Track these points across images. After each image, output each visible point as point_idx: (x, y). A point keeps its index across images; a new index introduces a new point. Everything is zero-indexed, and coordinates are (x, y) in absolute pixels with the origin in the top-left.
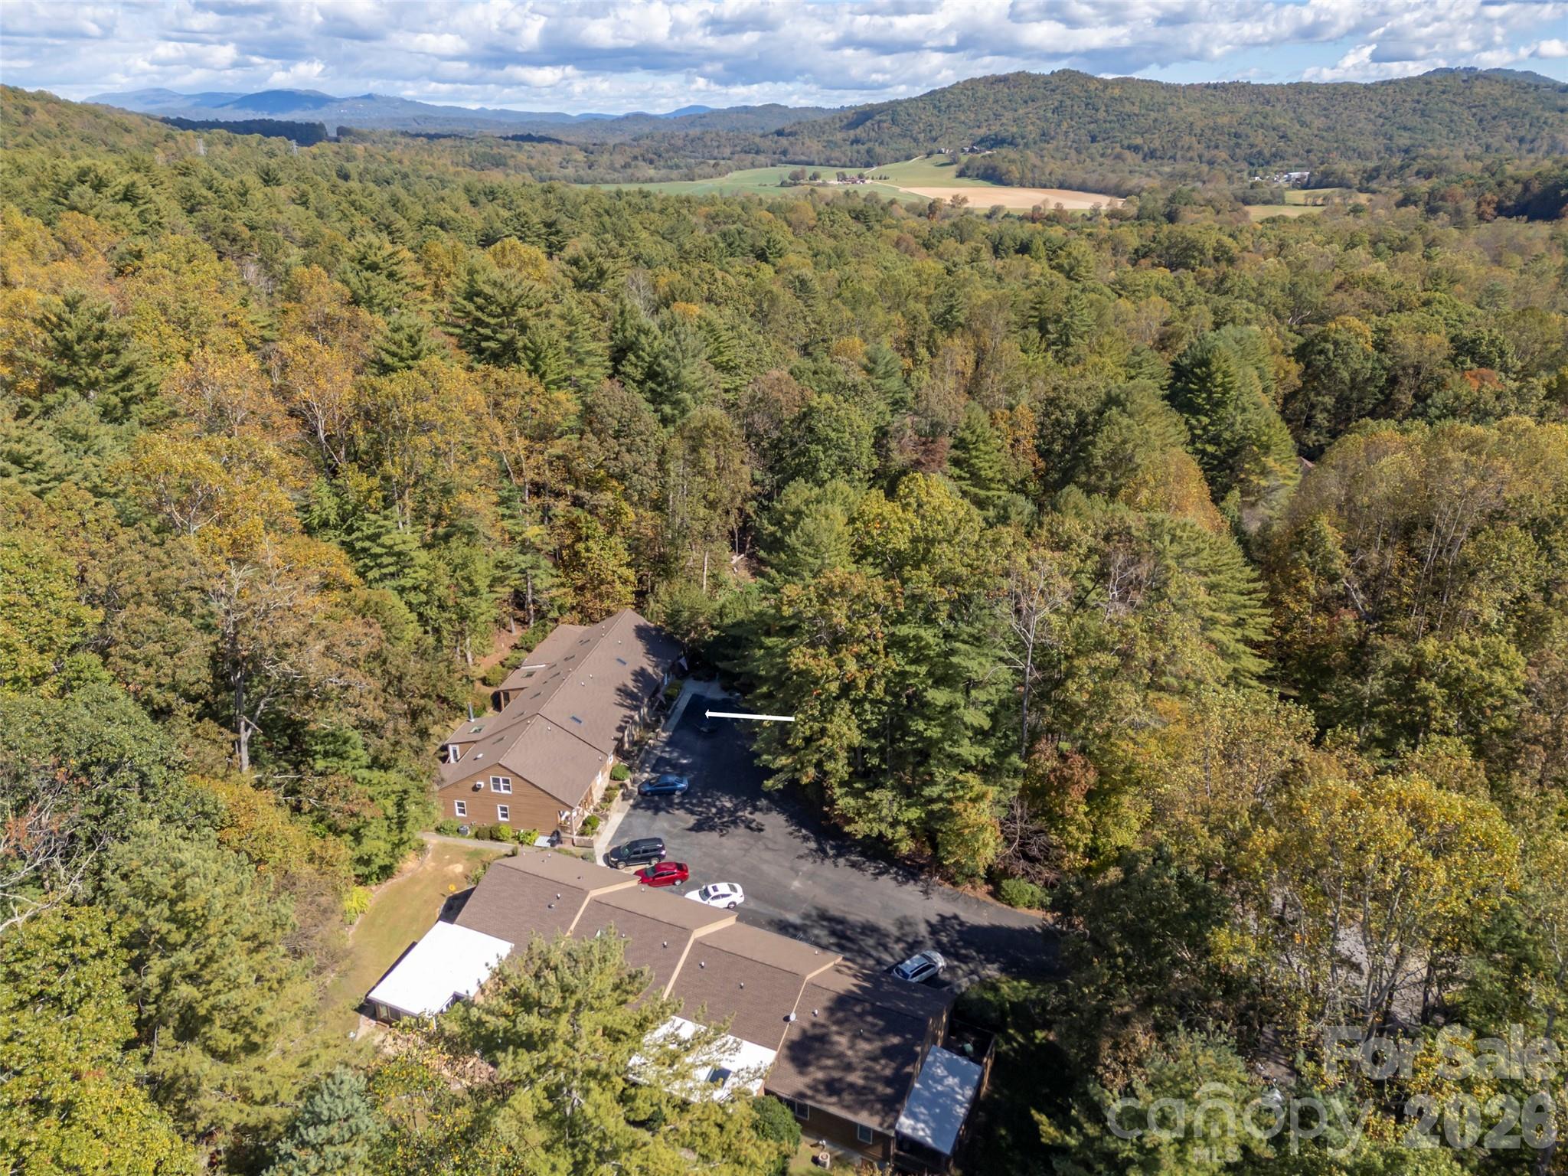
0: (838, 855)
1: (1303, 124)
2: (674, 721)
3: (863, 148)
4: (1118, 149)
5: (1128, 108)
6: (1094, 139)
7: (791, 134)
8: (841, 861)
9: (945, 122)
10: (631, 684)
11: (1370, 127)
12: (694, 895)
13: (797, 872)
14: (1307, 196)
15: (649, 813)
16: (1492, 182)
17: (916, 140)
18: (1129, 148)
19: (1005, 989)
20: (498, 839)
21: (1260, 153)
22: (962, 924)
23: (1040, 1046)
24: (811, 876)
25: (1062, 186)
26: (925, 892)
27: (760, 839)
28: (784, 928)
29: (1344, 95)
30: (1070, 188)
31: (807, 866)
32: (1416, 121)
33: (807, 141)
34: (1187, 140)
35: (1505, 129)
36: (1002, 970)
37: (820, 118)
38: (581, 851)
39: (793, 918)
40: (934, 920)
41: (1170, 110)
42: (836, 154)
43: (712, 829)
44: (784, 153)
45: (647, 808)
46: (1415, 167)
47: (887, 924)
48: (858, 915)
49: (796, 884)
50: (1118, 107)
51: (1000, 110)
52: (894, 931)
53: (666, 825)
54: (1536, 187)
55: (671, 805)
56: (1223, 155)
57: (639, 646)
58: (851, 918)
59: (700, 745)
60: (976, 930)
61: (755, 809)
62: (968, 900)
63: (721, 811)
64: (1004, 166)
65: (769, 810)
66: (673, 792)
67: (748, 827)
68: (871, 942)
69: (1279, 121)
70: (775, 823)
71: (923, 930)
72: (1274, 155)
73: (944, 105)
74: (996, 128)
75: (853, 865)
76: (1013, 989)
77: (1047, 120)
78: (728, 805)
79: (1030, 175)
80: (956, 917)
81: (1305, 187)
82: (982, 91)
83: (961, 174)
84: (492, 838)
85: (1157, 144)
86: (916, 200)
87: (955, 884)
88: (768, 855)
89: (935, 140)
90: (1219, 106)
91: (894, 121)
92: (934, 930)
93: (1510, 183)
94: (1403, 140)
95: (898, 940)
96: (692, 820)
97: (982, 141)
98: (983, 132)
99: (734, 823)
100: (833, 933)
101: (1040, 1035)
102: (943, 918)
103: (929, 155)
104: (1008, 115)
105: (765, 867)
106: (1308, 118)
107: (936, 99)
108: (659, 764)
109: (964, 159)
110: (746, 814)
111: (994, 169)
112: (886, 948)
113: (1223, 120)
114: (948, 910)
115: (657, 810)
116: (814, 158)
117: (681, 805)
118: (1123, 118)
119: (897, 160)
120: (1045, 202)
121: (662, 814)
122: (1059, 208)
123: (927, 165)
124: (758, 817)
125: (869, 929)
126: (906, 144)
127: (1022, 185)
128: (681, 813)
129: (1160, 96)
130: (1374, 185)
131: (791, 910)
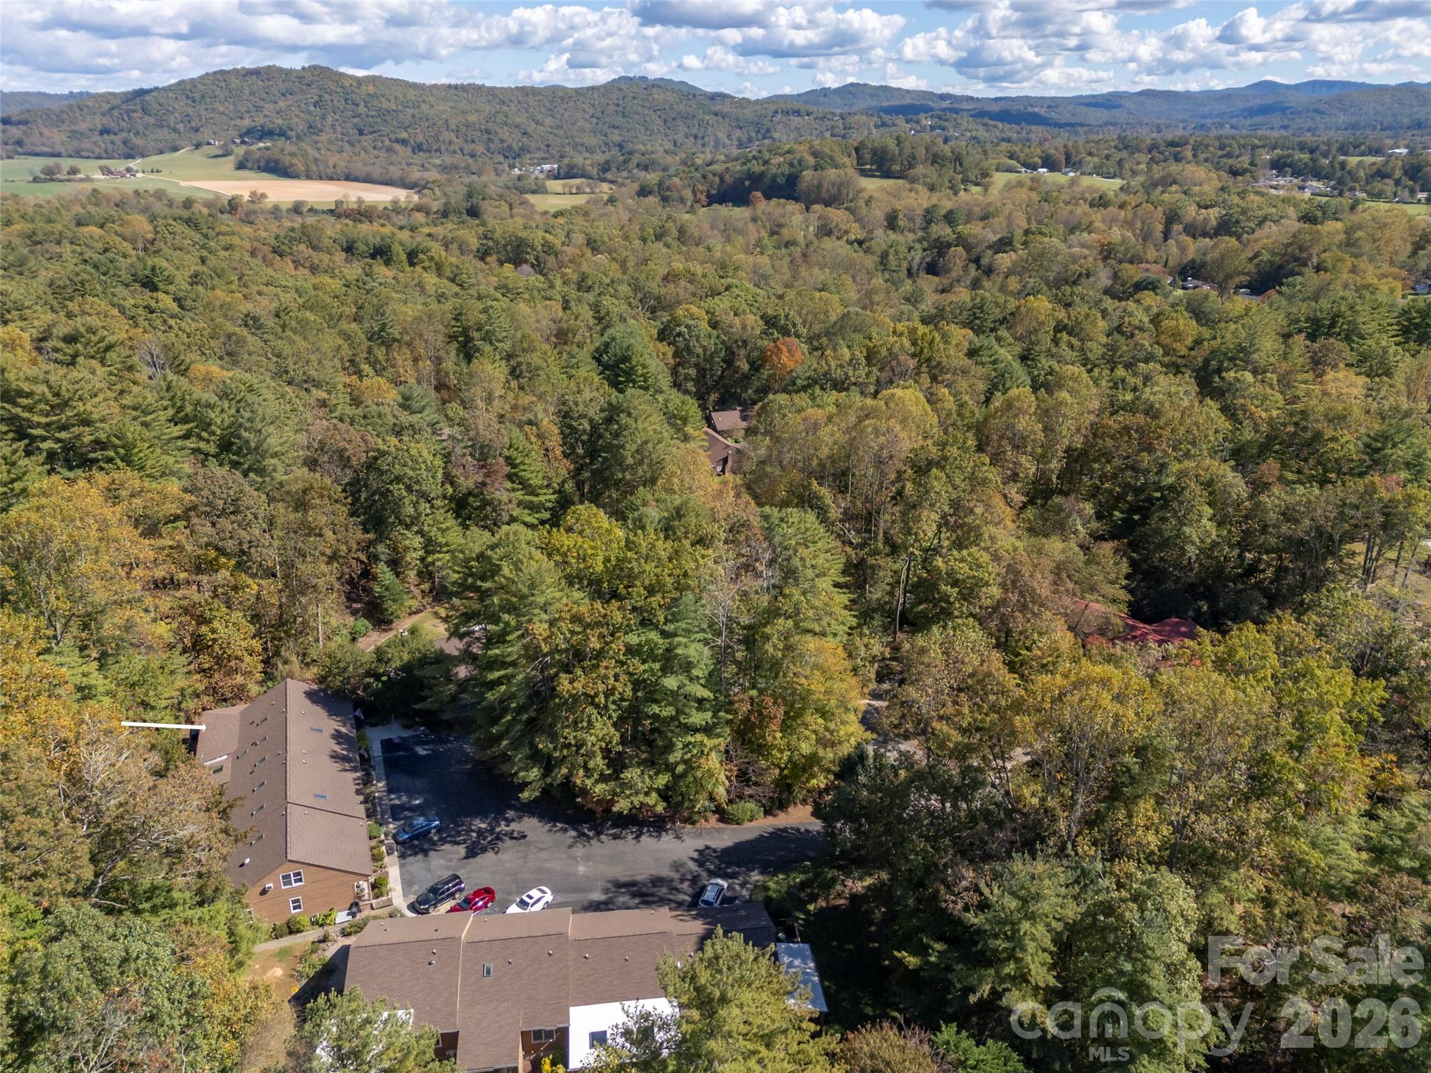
0: (598, 834)
1: (537, 122)
2: (380, 769)
3: (118, 139)
4: (387, 143)
5: (385, 105)
6: (361, 133)
7: (20, 123)
8: (603, 837)
9: (203, 113)
10: (337, 748)
11: (587, 126)
12: (514, 909)
13: (575, 859)
14: (564, 186)
15: (420, 857)
16: (698, 175)
17: (175, 130)
18: (397, 141)
19: (771, 885)
20: (299, 931)
21: (510, 147)
22: (715, 851)
23: (815, 915)
24: (588, 858)
25: (348, 178)
26: (678, 837)
27: (530, 843)
28: (596, 907)
29: (562, 99)
30: (356, 180)
31: (579, 851)
32: (619, 120)
33: (46, 132)
34: (446, 135)
35: (683, 128)
36: (762, 873)
37: (55, 106)
38: (386, 911)
39: (597, 896)
40: (695, 855)
41: (423, 106)
42: (86, 144)
43: (484, 850)
44: (19, 143)
45: (415, 854)
46: (635, 161)
47: (666, 872)
48: (642, 875)
49: (581, 869)
50: (376, 103)
51: (260, 103)
52: (676, 876)
53: (442, 862)
54: (729, 179)
55: (434, 843)
56: (480, 149)
57: (318, 711)
58: (639, 878)
59: (420, 783)
60: (726, 851)
61: (509, 822)
62: (710, 832)
63: (480, 833)
64: (286, 160)
65: (520, 818)
66: (429, 831)
67: (512, 838)
68: (664, 890)
69: (518, 120)
70: (530, 825)
71: (692, 866)
72: (522, 149)
73: (197, 96)
74: (260, 120)
75: (615, 837)
76: (776, 884)
77: (310, 113)
78: (483, 826)
79: (314, 168)
80: (708, 848)
81: (557, 178)
82: (235, 83)
83: (241, 166)
84: (291, 932)
85: (420, 138)
86: (210, 196)
87: (693, 823)
88: (544, 855)
89: (197, 130)
90: (463, 105)
91: (145, 111)
92: (700, 863)
93: (710, 176)
94: (616, 137)
95: (682, 880)
96: (462, 850)
97: (249, 132)
98: (246, 122)
99: (498, 838)
100: (634, 895)
101: (811, 907)
102: (700, 852)
103: (198, 146)
104: (269, 108)
105: (548, 865)
106: (539, 117)
107: (186, 89)
108: (396, 812)
109: (241, 150)
110: (503, 827)
111: (277, 162)
112: (678, 890)
113: (473, 118)
114: (700, 844)
115: (425, 852)
116: (59, 148)
117: (443, 841)
118: (384, 114)
119: (161, 152)
120: (346, 196)
121: (432, 853)
122: (360, 201)
123: (198, 156)
124: (514, 826)
125: (657, 881)
126: (164, 134)
127: (309, 177)
128: (447, 847)
129: (411, 95)
130: (609, 176)
131: (591, 891)
